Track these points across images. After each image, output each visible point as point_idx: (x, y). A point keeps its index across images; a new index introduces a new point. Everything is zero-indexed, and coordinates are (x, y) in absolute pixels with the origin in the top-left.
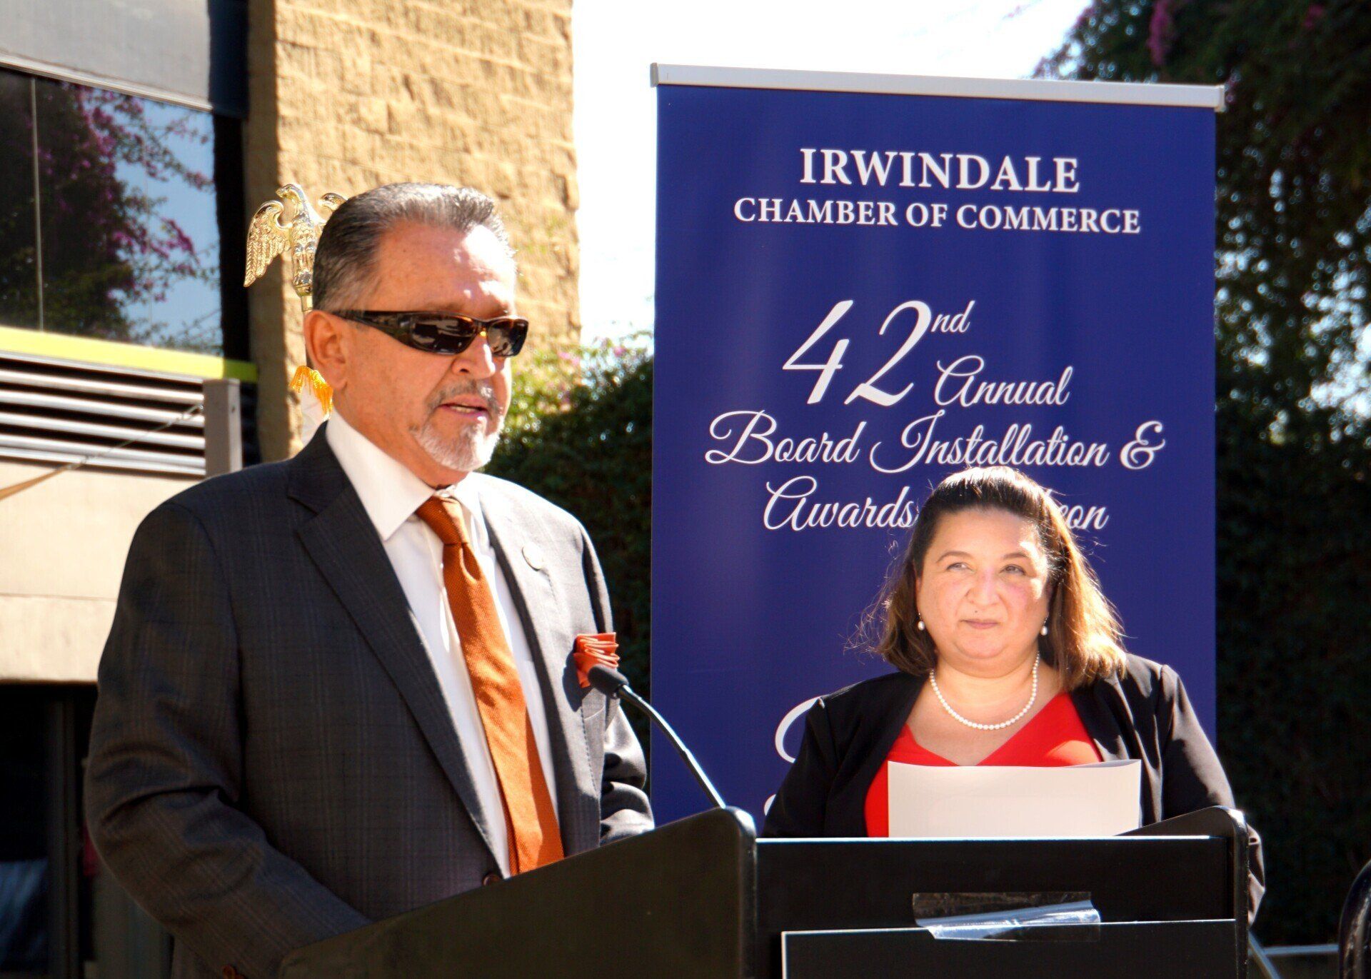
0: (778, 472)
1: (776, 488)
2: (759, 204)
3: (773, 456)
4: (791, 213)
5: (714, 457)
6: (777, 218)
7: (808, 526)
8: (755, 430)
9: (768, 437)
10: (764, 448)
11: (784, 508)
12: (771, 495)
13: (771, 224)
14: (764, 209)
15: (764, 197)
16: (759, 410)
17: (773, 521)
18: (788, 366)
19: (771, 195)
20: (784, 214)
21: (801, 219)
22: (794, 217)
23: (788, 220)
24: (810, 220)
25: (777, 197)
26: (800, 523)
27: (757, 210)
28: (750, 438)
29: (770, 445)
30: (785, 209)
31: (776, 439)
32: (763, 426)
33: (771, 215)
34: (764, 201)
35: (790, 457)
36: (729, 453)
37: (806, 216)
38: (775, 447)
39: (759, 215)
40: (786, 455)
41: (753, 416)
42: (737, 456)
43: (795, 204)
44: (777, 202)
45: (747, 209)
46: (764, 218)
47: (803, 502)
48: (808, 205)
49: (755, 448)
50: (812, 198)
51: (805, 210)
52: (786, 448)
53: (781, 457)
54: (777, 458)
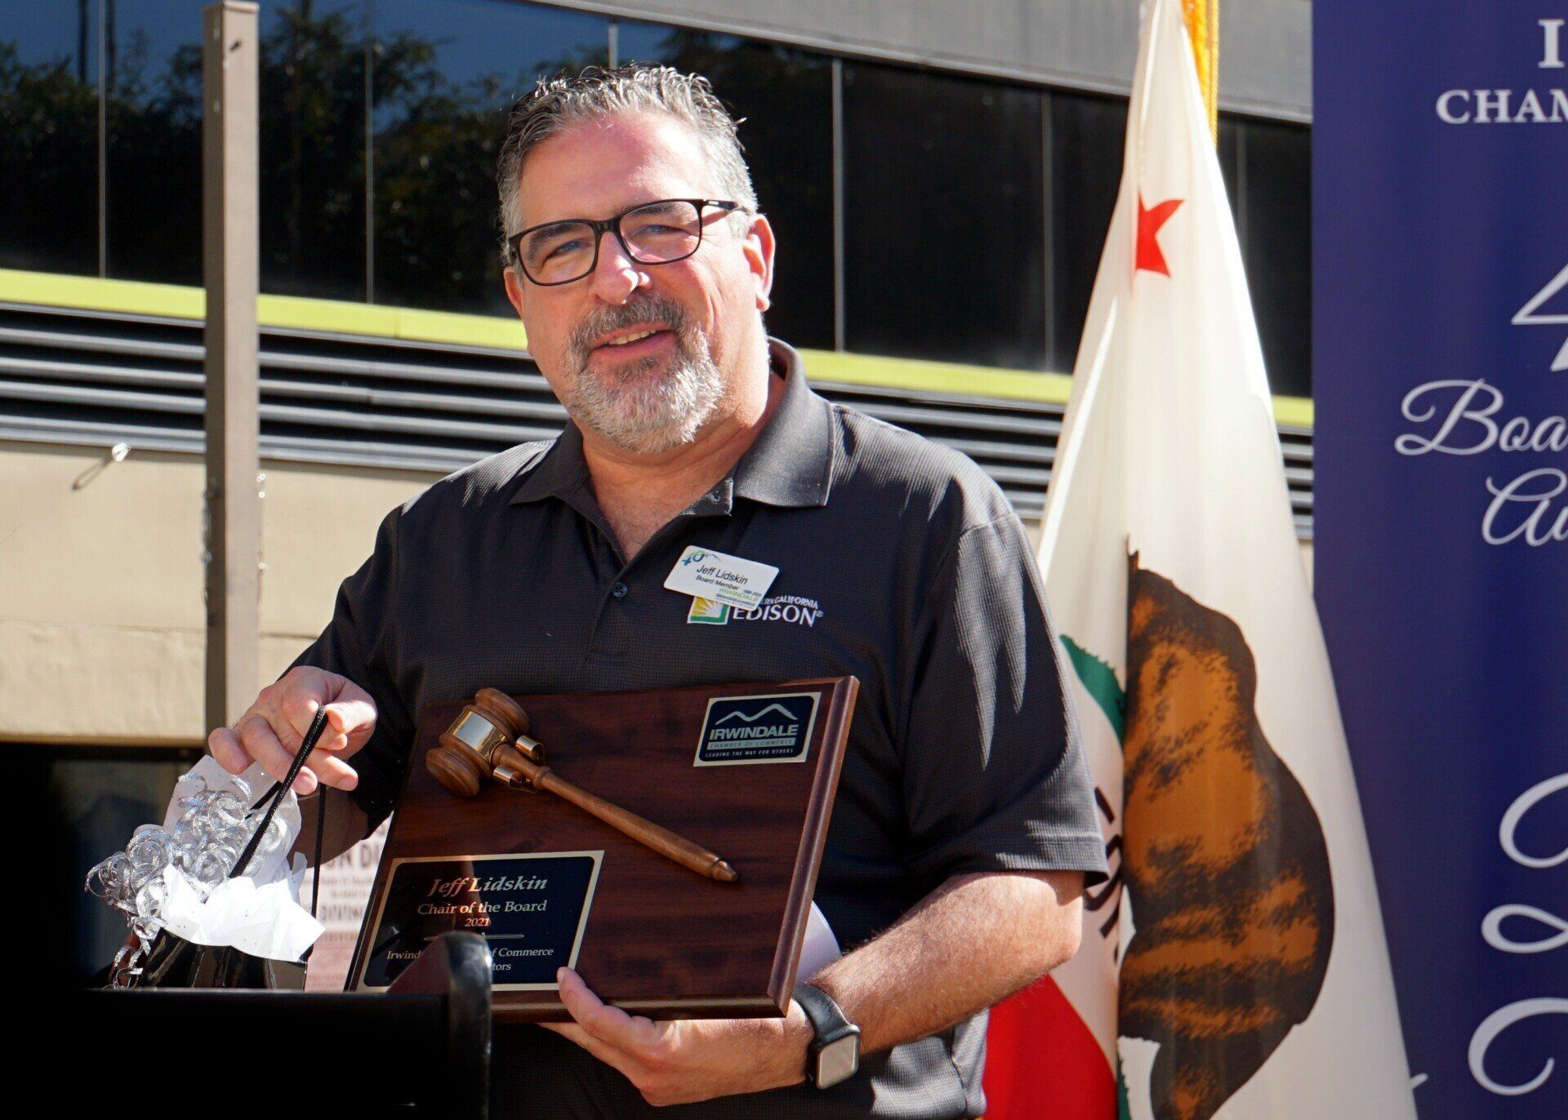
0: (1504, 465)
1: (1500, 486)
2: (1474, 100)
3: (1497, 443)
4: (1523, 109)
5: (1409, 444)
6: (1503, 117)
7: (1552, 539)
8: (1472, 406)
9: (1492, 417)
10: (1483, 432)
11: (1513, 514)
12: (1492, 497)
13: (1493, 126)
14: (1483, 105)
15: (1483, 88)
16: (1475, 379)
17: (1495, 532)
18: (1521, 318)
19: (1492, 86)
20: (1513, 110)
21: (1539, 117)
22: (1529, 116)
23: (1520, 118)
24: (1555, 118)
25: (1503, 87)
26: (1539, 534)
27: (1472, 106)
28: (1462, 421)
29: (1492, 428)
30: (1514, 107)
31: (1501, 419)
32: (1481, 401)
33: (1493, 113)
34: (1482, 95)
35: (1524, 443)
36: (1431, 438)
37: (1547, 111)
38: (1501, 429)
39: (1474, 113)
40: (1517, 441)
41: (1464, 389)
42: (1444, 443)
43: (1531, 97)
44: (1503, 95)
45: (1455, 107)
46: (1482, 117)
47: (1544, 506)
48: (1551, 98)
49: (1470, 432)
50: (1557, 87)
51: (1547, 104)
52: (1518, 431)
53: (1510, 442)
54: (1504, 445)
